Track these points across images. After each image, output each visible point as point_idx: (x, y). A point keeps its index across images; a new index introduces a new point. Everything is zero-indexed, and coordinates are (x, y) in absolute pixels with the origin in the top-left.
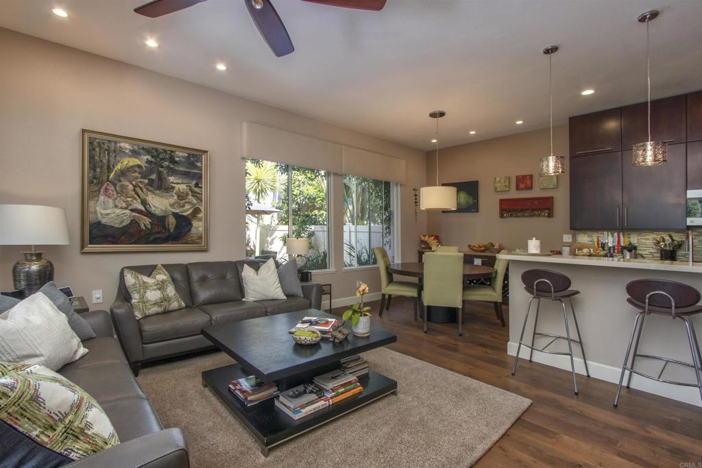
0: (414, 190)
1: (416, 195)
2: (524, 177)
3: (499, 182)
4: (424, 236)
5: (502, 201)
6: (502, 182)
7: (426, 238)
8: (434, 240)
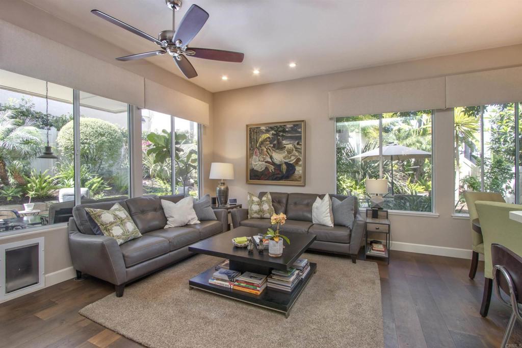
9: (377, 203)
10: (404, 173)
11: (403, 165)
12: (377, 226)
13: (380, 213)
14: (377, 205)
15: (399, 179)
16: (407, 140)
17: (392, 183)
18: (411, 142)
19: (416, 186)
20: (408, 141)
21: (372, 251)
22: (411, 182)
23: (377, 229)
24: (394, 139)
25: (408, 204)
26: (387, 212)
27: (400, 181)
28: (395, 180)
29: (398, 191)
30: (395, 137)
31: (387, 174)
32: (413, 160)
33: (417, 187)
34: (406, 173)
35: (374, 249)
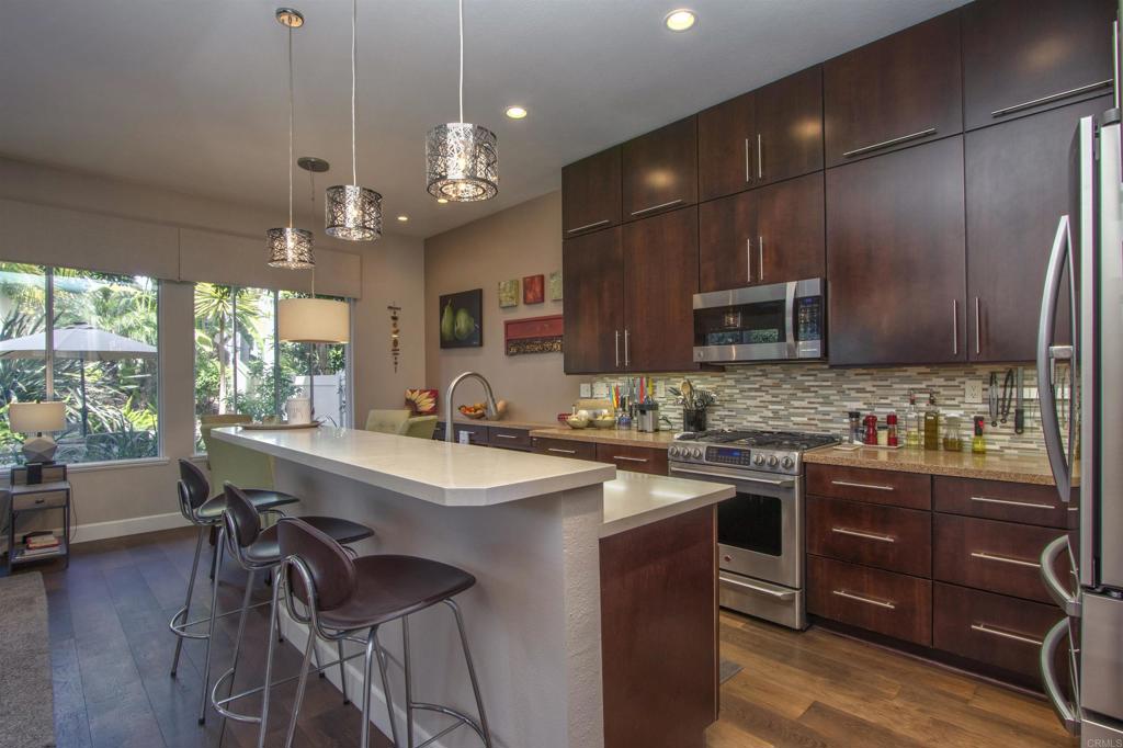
0: (390, 308)
1: (395, 318)
2: (532, 278)
3: (504, 289)
4: (413, 392)
5: (508, 324)
6: (508, 290)
7: (414, 396)
8: (428, 397)
9: (39, 451)
10: (117, 388)
11: (116, 370)
12: (39, 497)
13: (46, 472)
14: (40, 455)
15: (105, 403)
16: (124, 318)
17: (84, 411)
18: (131, 322)
19: (144, 414)
20: (126, 320)
21: (27, 553)
22: (134, 407)
23: (38, 502)
24: (91, 312)
25: (116, 449)
26: (64, 466)
27: (107, 407)
28: (94, 405)
29: (102, 429)
30: (93, 308)
31: (72, 391)
32: (140, 361)
33: (146, 418)
34: (123, 387)
35: (31, 546)
